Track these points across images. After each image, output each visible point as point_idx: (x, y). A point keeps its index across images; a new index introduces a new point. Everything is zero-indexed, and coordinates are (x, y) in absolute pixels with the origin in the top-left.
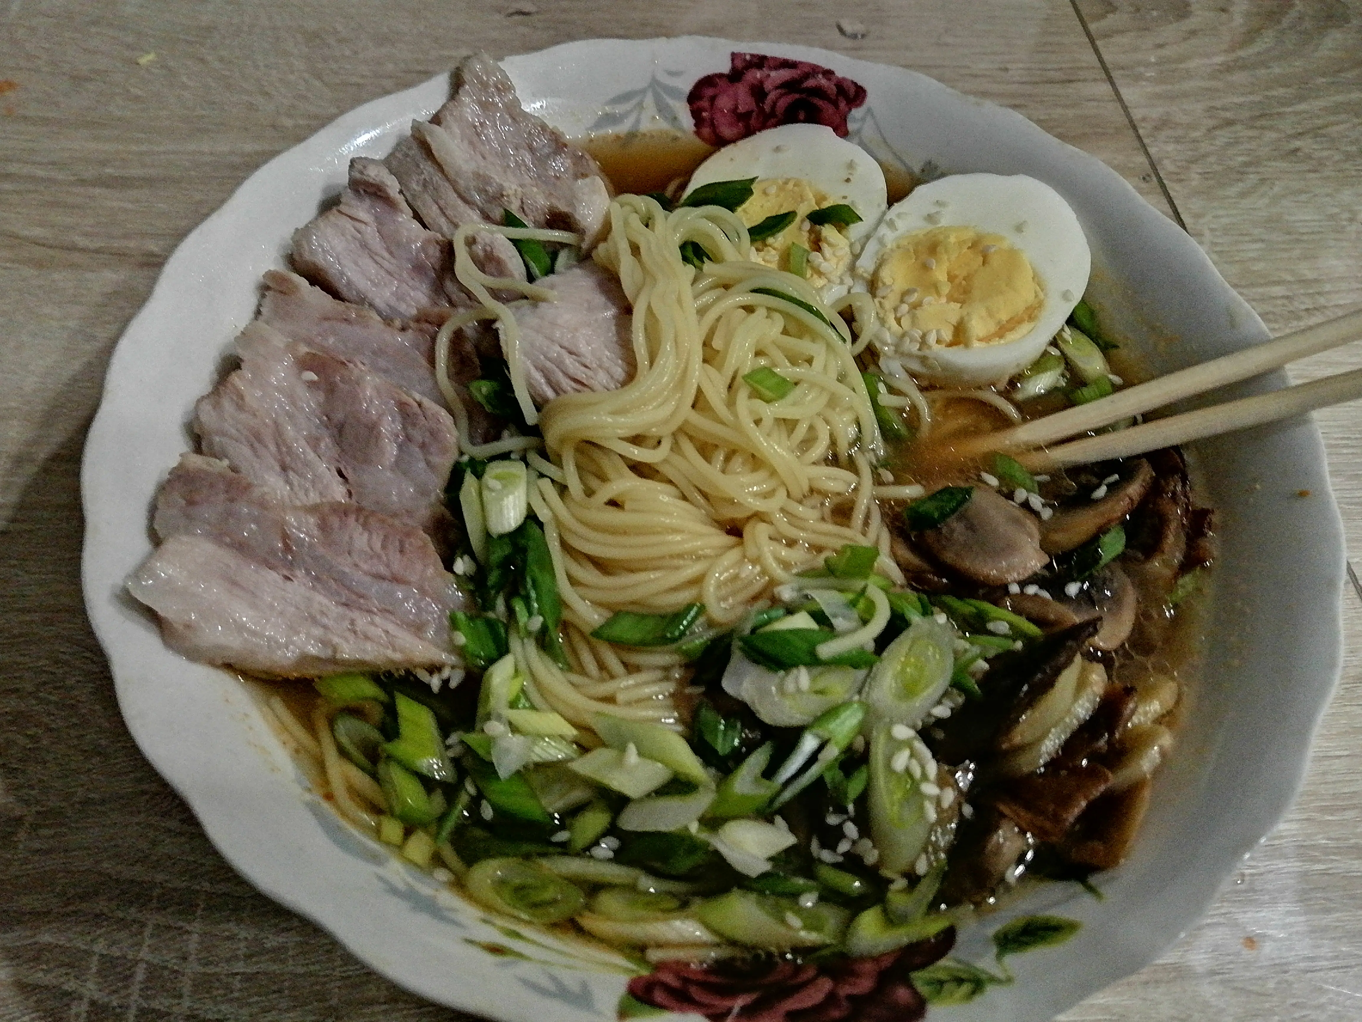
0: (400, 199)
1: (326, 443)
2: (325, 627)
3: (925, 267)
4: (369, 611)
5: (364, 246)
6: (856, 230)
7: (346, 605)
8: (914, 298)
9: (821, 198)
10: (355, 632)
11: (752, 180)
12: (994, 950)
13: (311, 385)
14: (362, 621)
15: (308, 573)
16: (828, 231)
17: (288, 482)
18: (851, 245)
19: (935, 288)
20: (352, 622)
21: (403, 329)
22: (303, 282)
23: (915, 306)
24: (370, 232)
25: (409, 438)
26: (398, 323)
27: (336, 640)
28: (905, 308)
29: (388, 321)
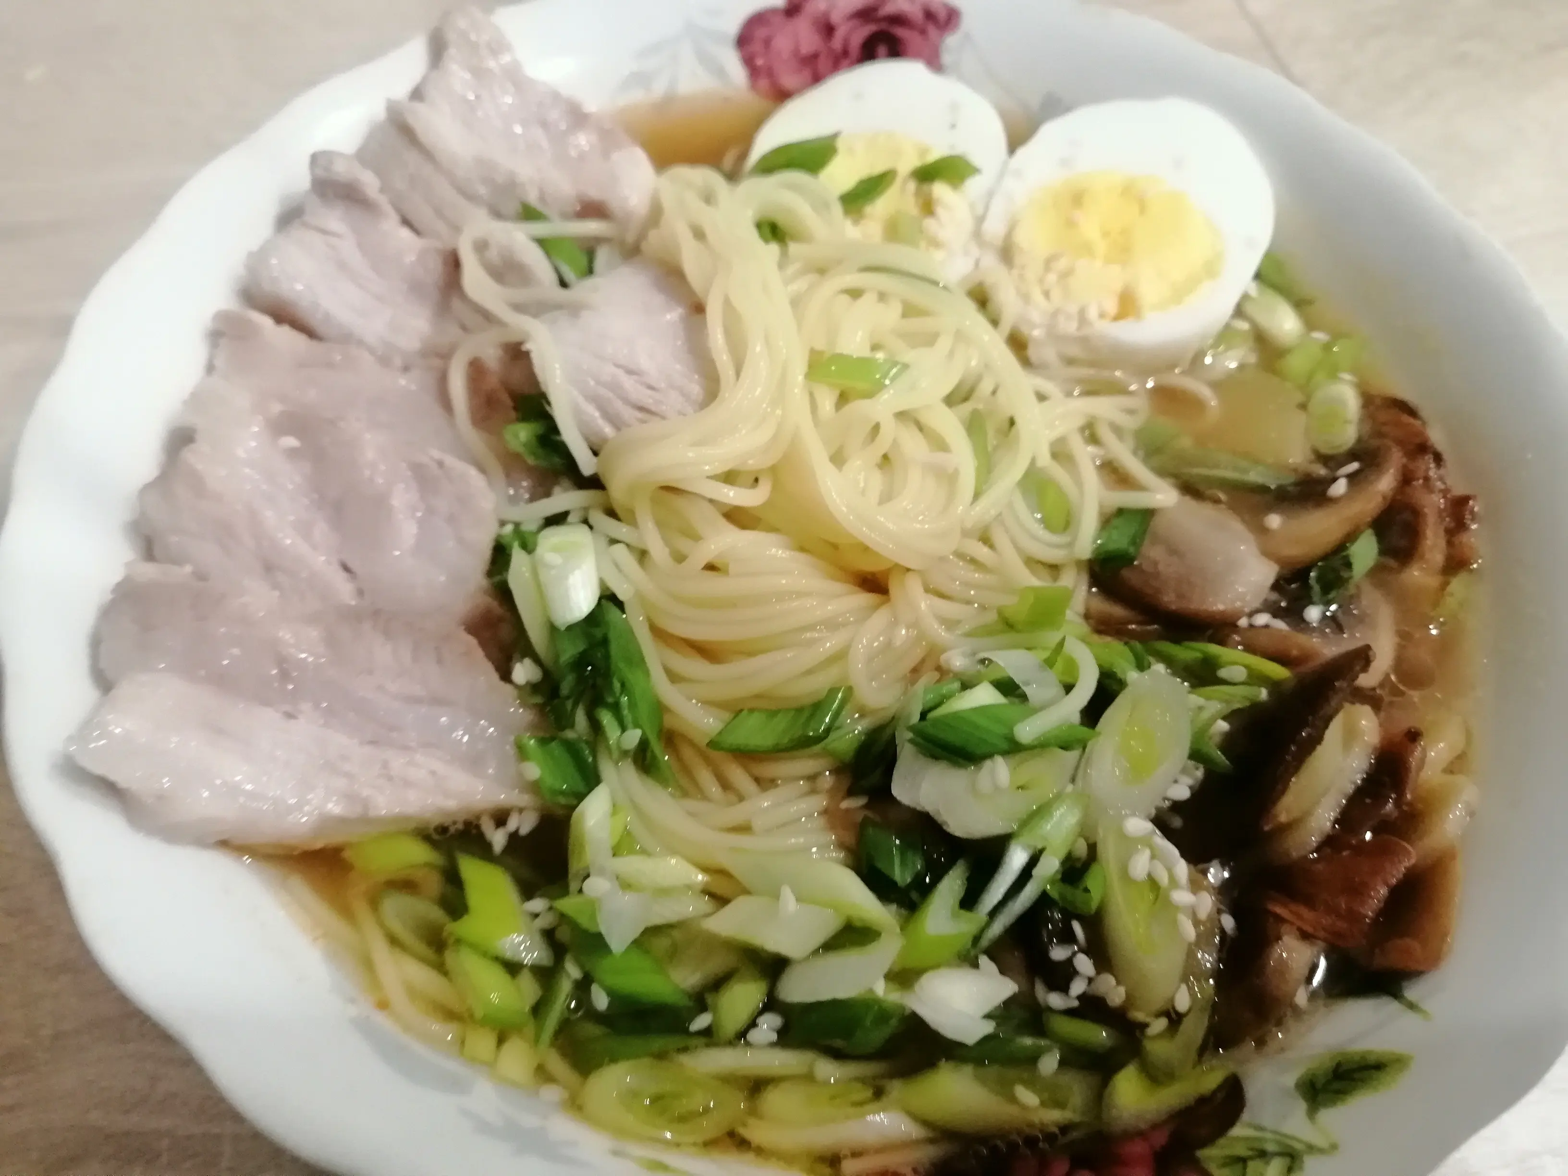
0: (383, 201)
1: (321, 529)
2: (348, 775)
3: (1071, 224)
4: (405, 748)
5: (342, 266)
6: (974, 186)
7: (373, 743)
8: (1062, 264)
9: (923, 152)
10: (390, 778)
11: (835, 136)
12: (1302, 1106)
13: (292, 453)
14: (398, 762)
15: (317, 706)
16: (940, 190)
17: (276, 586)
18: (972, 206)
19: (1087, 249)
20: (385, 765)
21: (406, 369)
22: (266, 322)
23: (1066, 275)
24: (348, 247)
25: (430, 511)
26: (398, 362)
27: (365, 792)
28: (1052, 278)
29: (384, 361)
